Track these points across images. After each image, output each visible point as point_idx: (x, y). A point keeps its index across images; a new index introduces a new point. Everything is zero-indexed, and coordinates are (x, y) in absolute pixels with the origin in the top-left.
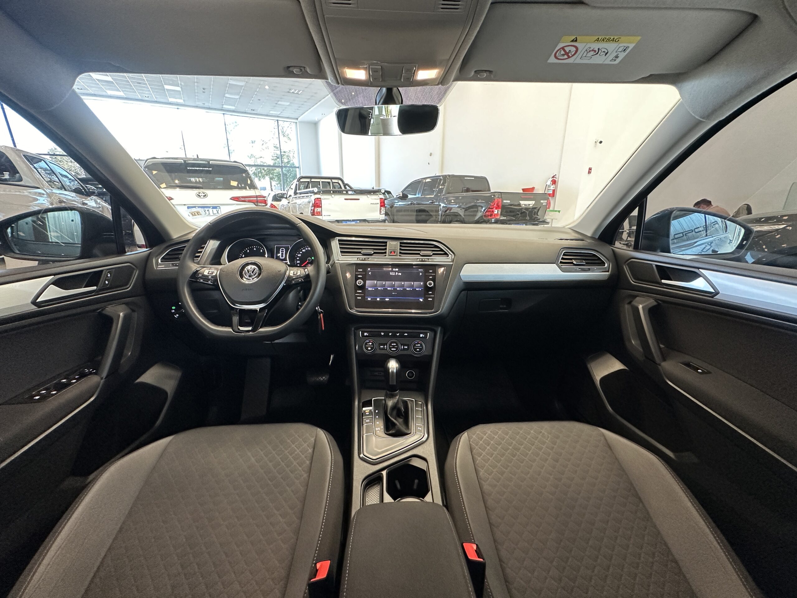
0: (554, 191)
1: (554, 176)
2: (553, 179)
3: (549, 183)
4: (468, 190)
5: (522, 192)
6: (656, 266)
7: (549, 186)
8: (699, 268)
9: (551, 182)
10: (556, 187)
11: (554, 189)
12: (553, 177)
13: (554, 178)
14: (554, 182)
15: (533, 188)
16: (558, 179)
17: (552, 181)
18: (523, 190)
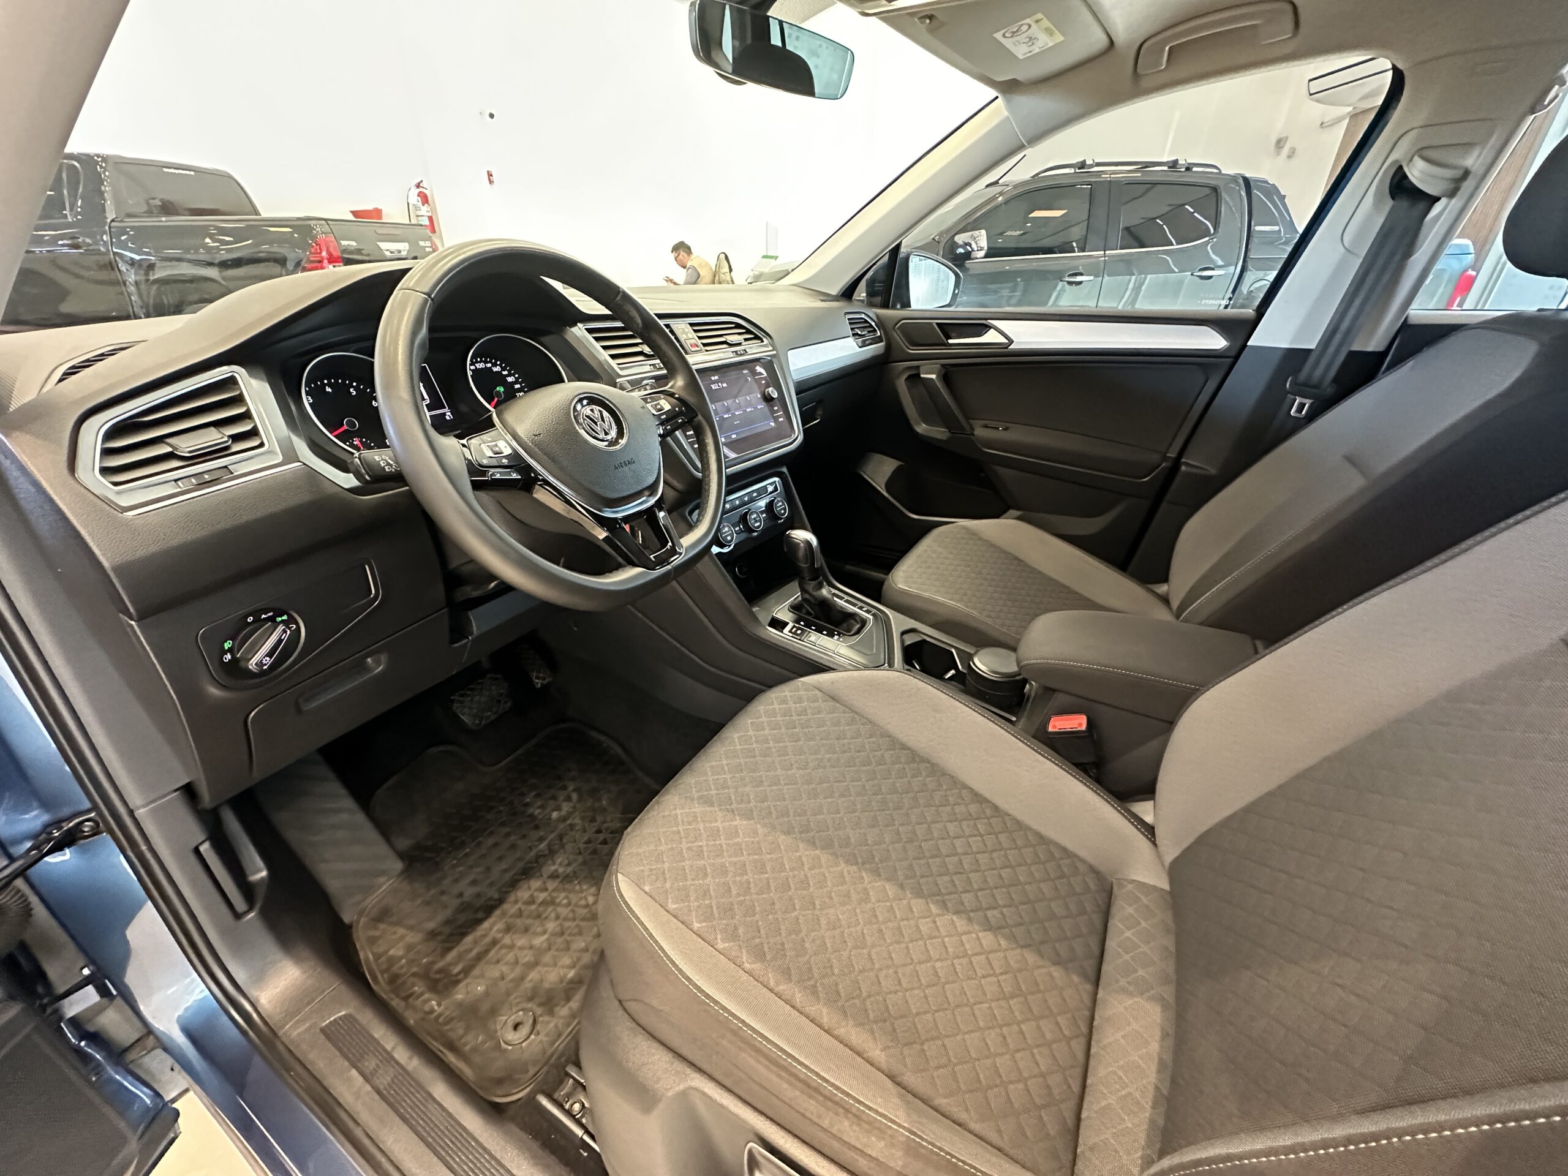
0: (431, 219)
1: (419, 183)
2: (418, 190)
3: (414, 199)
4: (168, 208)
5: (351, 217)
6: (937, 324)
7: (417, 208)
8: (986, 319)
9: (419, 199)
10: (434, 209)
11: (430, 214)
12: (418, 186)
13: (421, 189)
14: (425, 199)
15: (377, 213)
16: (432, 191)
17: (418, 195)
18: (355, 213)
